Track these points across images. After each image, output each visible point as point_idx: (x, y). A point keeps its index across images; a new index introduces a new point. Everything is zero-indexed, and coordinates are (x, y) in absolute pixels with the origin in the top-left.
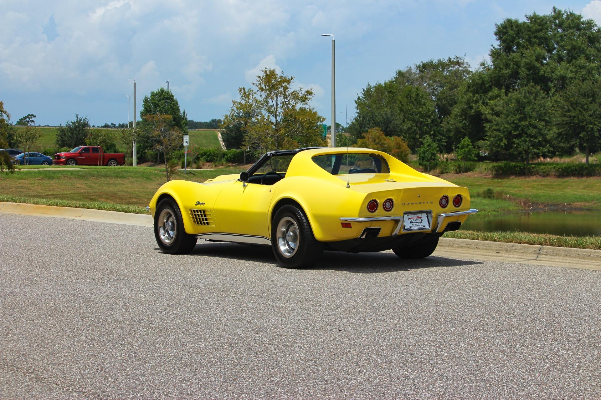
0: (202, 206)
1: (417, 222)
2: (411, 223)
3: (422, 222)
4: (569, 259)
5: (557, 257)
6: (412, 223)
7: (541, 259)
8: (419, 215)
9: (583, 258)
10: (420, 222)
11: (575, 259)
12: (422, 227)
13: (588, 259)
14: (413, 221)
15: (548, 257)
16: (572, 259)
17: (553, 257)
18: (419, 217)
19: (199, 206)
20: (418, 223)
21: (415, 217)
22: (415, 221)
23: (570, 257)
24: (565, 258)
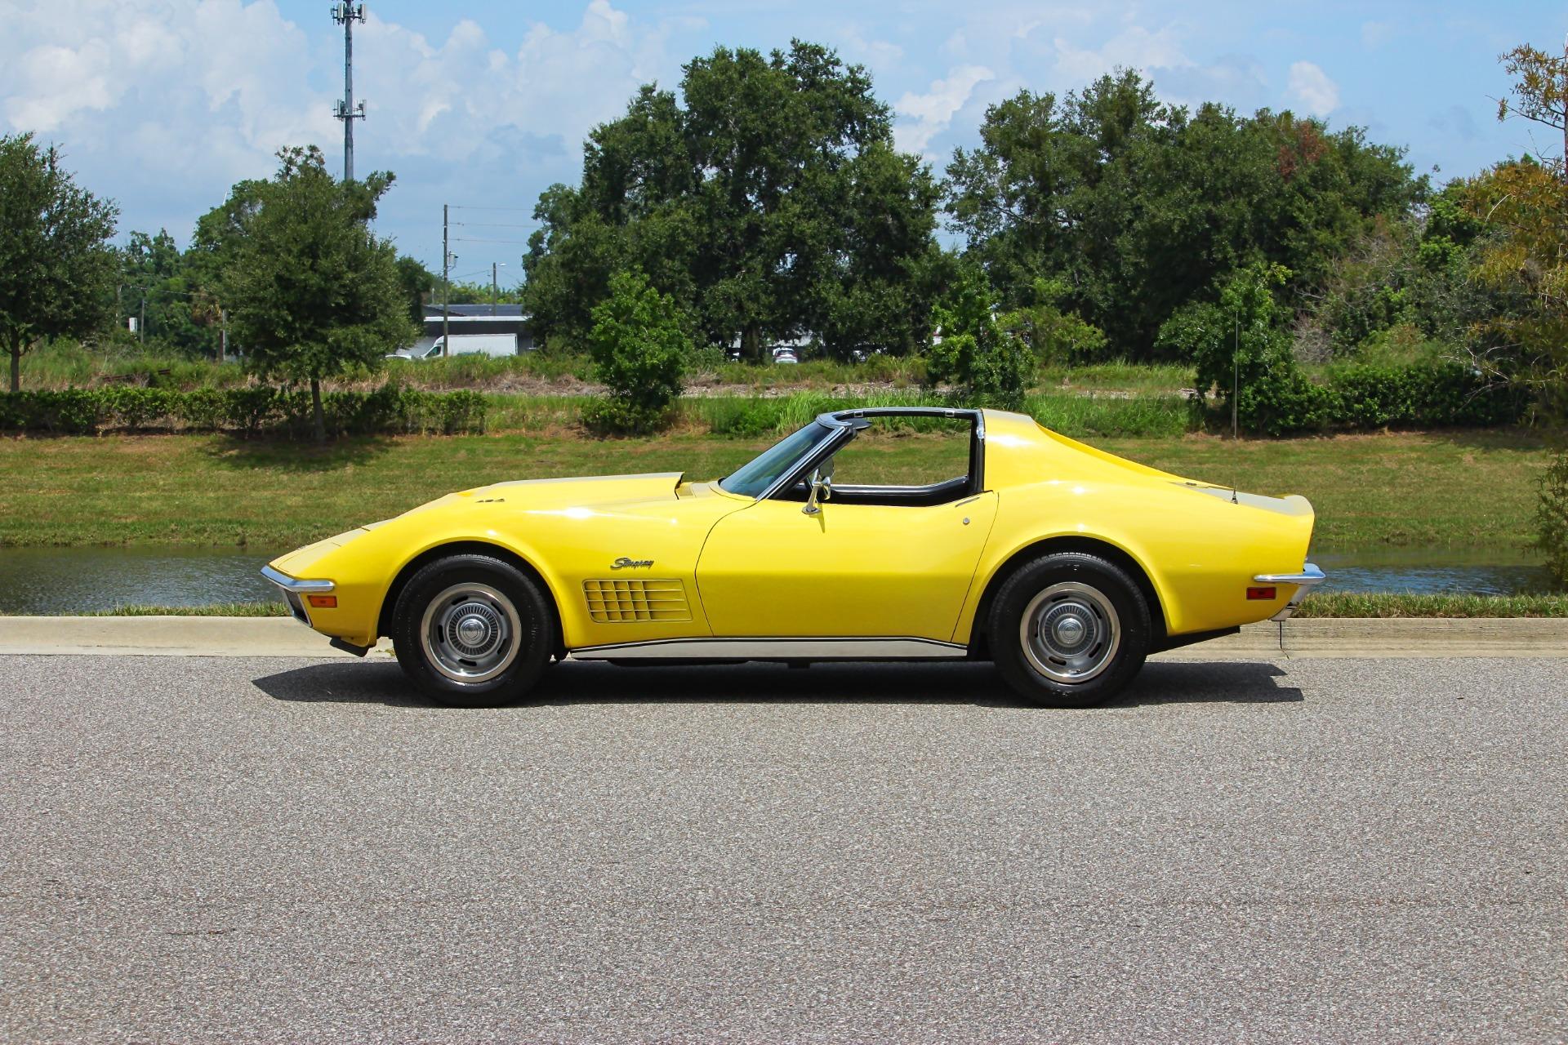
0: (640, 569)
4: (1382, 643)
5: (1341, 640)
7: (1298, 646)
9: (1423, 637)
11: (1398, 641)
13: (1436, 638)
15: (1313, 640)
16: (1390, 640)
17: (1332, 640)
19: (630, 569)
23: (1383, 637)
24: (1368, 641)
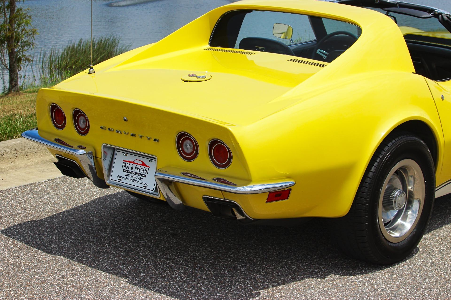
1: (136, 174)
2: (123, 171)
3: (145, 176)
6: (127, 171)
8: (146, 161)
10: (141, 175)
12: (142, 186)
14: (130, 169)
18: (144, 164)
20: (136, 176)
21: (135, 162)
22: (133, 170)
